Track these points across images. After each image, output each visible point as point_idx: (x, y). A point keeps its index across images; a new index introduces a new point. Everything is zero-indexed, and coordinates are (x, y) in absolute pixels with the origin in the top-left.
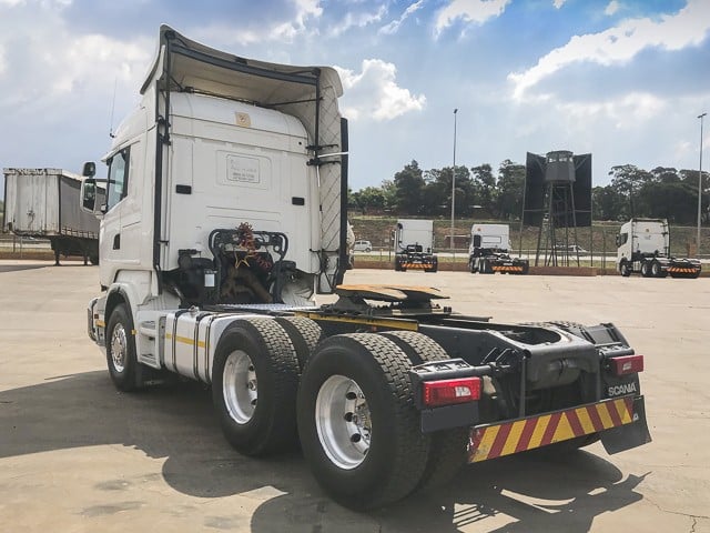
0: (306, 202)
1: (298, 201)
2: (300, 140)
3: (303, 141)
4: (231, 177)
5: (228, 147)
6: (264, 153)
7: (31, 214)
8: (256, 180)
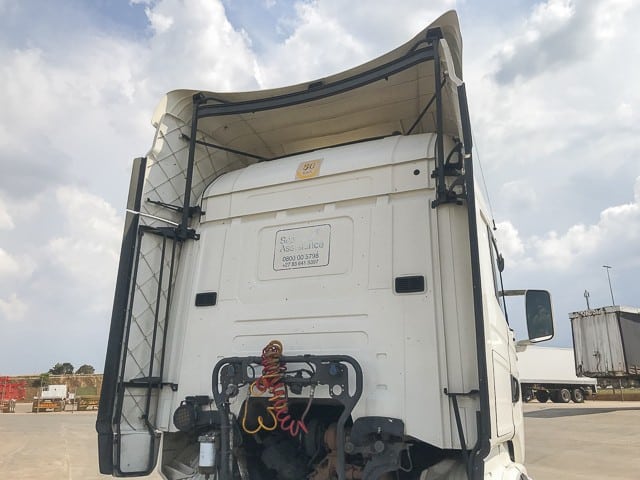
0: (429, 283)
1: (409, 285)
2: (417, 166)
3: (423, 167)
4: (280, 264)
5: (282, 218)
6: (342, 212)
7: (597, 355)
8: (322, 260)
